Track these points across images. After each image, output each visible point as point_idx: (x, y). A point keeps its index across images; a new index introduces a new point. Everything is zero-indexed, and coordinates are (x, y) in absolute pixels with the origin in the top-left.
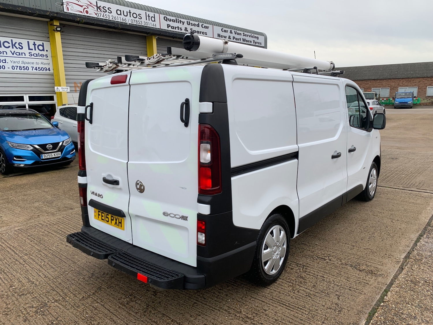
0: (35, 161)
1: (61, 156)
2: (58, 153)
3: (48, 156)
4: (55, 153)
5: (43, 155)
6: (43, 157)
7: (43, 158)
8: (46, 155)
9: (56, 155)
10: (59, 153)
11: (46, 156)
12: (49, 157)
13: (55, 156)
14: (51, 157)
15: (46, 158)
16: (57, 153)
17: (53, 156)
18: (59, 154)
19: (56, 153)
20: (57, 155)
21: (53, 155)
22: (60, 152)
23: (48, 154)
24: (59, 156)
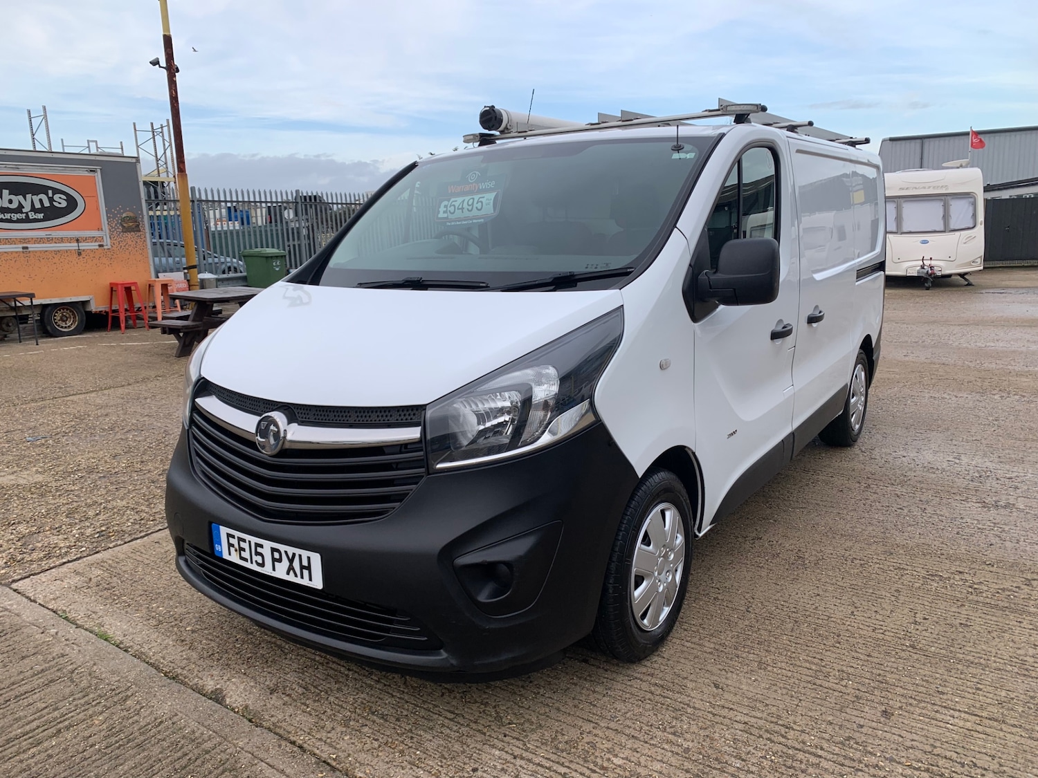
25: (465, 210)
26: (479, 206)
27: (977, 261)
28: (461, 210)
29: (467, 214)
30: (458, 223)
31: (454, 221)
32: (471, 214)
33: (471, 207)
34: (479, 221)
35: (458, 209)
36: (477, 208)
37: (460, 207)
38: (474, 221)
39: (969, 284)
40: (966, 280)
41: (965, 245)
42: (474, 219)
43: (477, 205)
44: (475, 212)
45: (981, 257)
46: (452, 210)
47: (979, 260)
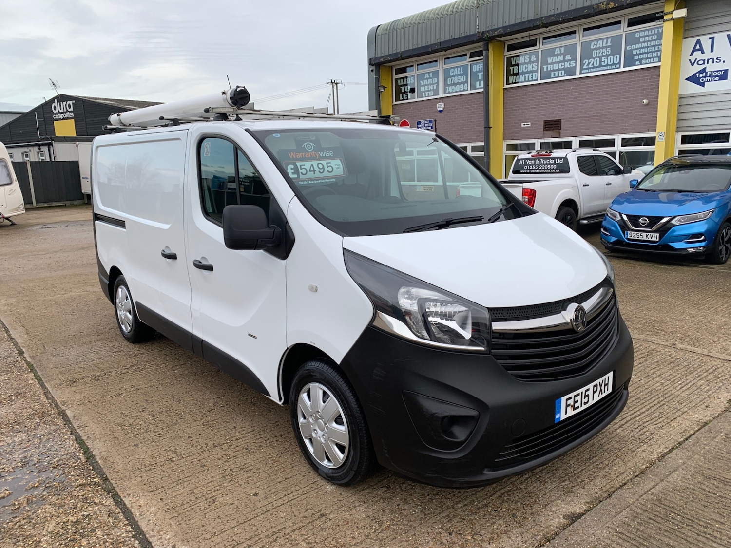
0: (617, 239)
1: (658, 240)
2: (654, 234)
3: (636, 236)
4: (647, 234)
5: (629, 232)
6: (629, 235)
7: (629, 237)
8: (632, 232)
9: (649, 236)
10: (656, 234)
11: (633, 235)
12: (636, 238)
13: (647, 239)
14: (640, 238)
15: (632, 238)
16: (652, 234)
17: (644, 238)
18: (656, 237)
19: (650, 234)
20: (651, 238)
21: (644, 236)
22: (658, 234)
23: (636, 233)
24: (655, 240)
25: (317, 172)
26: (330, 169)
27: (20, 206)
28: (313, 172)
29: (318, 175)
30: (310, 182)
31: (306, 181)
32: (322, 175)
33: (323, 170)
34: (332, 180)
35: (310, 171)
36: (328, 171)
37: (312, 169)
38: (326, 181)
39: (13, 224)
40: (10, 221)
41: (10, 196)
42: (326, 179)
43: (328, 169)
44: (326, 174)
45: (22, 204)
46: (304, 172)
47: (22, 206)
